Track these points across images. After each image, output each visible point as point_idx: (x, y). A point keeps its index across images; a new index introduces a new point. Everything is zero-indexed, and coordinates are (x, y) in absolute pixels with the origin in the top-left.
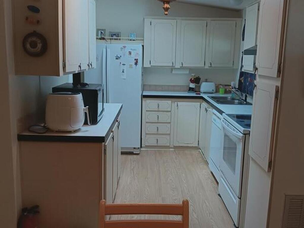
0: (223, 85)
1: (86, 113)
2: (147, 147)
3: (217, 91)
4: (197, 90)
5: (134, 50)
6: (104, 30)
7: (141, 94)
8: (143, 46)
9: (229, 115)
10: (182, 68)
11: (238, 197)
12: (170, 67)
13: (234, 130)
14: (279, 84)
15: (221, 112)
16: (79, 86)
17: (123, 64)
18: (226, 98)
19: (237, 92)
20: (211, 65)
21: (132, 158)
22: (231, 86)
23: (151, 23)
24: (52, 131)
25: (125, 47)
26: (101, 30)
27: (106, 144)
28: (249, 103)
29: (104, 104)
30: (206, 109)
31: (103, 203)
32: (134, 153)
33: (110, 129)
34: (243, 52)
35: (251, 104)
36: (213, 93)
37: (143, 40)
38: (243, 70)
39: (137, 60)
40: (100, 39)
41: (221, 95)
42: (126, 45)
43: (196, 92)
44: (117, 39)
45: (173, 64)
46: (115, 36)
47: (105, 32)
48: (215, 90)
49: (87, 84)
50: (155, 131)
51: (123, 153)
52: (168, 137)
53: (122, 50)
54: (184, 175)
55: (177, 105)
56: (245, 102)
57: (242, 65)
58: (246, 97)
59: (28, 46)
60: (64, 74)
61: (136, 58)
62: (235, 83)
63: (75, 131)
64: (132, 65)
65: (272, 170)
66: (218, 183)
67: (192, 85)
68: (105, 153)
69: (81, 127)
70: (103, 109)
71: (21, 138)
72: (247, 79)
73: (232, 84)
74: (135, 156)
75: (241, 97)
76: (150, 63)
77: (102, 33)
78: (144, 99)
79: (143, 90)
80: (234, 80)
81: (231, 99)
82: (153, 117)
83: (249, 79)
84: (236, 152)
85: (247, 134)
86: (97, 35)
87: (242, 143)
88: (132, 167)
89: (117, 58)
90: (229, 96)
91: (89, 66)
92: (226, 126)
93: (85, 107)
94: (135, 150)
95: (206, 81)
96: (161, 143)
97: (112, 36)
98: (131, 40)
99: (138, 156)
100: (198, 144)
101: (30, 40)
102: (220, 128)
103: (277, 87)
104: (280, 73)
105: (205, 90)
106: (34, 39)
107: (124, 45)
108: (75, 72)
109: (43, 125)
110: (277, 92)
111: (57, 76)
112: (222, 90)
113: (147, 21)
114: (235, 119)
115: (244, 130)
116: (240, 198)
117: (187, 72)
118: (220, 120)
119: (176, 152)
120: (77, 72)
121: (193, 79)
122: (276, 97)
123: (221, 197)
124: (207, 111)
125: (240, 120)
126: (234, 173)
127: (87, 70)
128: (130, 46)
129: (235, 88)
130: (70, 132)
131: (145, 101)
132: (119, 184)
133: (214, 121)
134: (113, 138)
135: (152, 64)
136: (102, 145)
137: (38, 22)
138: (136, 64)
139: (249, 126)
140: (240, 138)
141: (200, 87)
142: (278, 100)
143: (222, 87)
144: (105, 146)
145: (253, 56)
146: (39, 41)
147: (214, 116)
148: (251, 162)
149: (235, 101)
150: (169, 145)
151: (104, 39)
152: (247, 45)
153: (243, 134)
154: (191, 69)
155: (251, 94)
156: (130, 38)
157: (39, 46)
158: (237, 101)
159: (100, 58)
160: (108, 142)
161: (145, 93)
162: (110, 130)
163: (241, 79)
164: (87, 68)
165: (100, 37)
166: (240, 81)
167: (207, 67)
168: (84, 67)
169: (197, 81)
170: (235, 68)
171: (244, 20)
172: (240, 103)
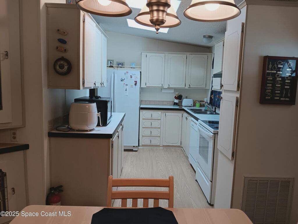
0: (198, 101)
1: (99, 117)
2: (143, 146)
3: (194, 105)
4: (180, 104)
5: (134, 74)
6: (113, 60)
7: (139, 107)
8: (141, 72)
9: (203, 121)
10: (169, 88)
11: (210, 181)
12: (161, 88)
13: (207, 131)
14: (238, 96)
15: (197, 119)
16: (94, 98)
17: (126, 85)
18: (201, 110)
19: (209, 106)
20: (190, 86)
21: (132, 154)
22: (204, 101)
23: (146, 55)
24: (74, 130)
25: (127, 72)
26: (110, 60)
27: (113, 140)
28: (217, 113)
29: (112, 113)
30: (186, 118)
31: (111, 178)
32: (134, 150)
33: (116, 129)
34: (212, 77)
35: (219, 114)
36: (191, 107)
37: (141, 68)
38: (213, 89)
39: (136, 82)
40: (110, 67)
41: (197, 107)
42: (128, 71)
43: (179, 106)
44: (122, 67)
45: (162, 85)
46: (121, 65)
47: (113, 62)
48: (193, 105)
49: (100, 97)
50: (149, 134)
51: (125, 150)
52: (159, 139)
53: (125, 75)
54: (170, 166)
55: (165, 115)
56: (215, 113)
57: (212, 85)
58: (215, 109)
59: (58, 67)
60: (83, 89)
61: (136, 80)
62: (207, 99)
63: (91, 130)
64: (132, 85)
65: (234, 158)
66: (195, 172)
67: (176, 101)
68: (112, 147)
69: (94, 128)
70: (111, 116)
71: (50, 135)
72: (216, 96)
73: (205, 100)
74: (134, 152)
75: (212, 109)
76: (146, 85)
77: (111, 62)
78: (141, 110)
79: (140, 104)
80: (207, 97)
81: (204, 110)
82: (147, 124)
83: (217, 96)
84: (208, 150)
85: (216, 134)
86: (108, 64)
87: (212, 140)
88: (132, 160)
89: (122, 80)
90: (203, 109)
91: (101, 84)
92: (201, 129)
93: (98, 113)
94: (134, 148)
95: (186, 98)
96: (153, 143)
97: (118, 65)
98: (132, 68)
99: (137, 152)
100: (181, 144)
101: (59, 63)
102: (197, 131)
103: (237, 98)
104: (239, 88)
105: (186, 105)
106: (62, 62)
107: (127, 71)
108: (91, 87)
109: (67, 126)
110: (237, 101)
111: (78, 89)
112: (198, 105)
113: (144, 55)
114: (208, 123)
115: (214, 131)
116: (212, 182)
117: (173, 91)
118: (197, 124)
119: (165, 149)
120: (92, 88)
121: (177, 96)
122: (237, 105)
123: (197, 182)
124: (187, 119)
125: (211, 124)
126: (207, 163)
127: (100, 87)
128: (131, 72)
129: (207, 103)
130: (87, 131)
131: (142, 111)
132: (122, 172)
133: (192, 126)
134: (118, 136)
135: (147, 86)
136: (110, 141)
137: (65, 50)
138: (136, 84)
139: (217, 128)
140: (212, 137)
141: (181, 102)
142: (238, 107)
143: (198, 102)
144: (112, 141)
145: (220, 78)
146: (66, 64)
147: (192, 123)
148: (219, 153)
149: (208, 112)
150: (159, 145)
151: (112, 67)
152: (216, 71)
153: (213, 134)
154: (175, 89)
155: (219, 107)
156: (131, 67)
157: (66, 67)
158: (209, 112)
159: (109, 80)
160: (115, 139)
161: (142, 106)
162: (116, 131)
163: (211, 96)
164: (100, 85)
165: (109, 65)
166: (211, 98)
167: (187, 88)
168: (98, 85)
169: (180, 97)
170: (207, 88)
171: (213, 54)
172: (212, 114)
